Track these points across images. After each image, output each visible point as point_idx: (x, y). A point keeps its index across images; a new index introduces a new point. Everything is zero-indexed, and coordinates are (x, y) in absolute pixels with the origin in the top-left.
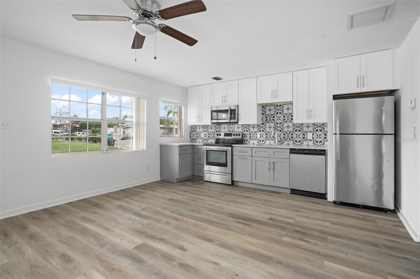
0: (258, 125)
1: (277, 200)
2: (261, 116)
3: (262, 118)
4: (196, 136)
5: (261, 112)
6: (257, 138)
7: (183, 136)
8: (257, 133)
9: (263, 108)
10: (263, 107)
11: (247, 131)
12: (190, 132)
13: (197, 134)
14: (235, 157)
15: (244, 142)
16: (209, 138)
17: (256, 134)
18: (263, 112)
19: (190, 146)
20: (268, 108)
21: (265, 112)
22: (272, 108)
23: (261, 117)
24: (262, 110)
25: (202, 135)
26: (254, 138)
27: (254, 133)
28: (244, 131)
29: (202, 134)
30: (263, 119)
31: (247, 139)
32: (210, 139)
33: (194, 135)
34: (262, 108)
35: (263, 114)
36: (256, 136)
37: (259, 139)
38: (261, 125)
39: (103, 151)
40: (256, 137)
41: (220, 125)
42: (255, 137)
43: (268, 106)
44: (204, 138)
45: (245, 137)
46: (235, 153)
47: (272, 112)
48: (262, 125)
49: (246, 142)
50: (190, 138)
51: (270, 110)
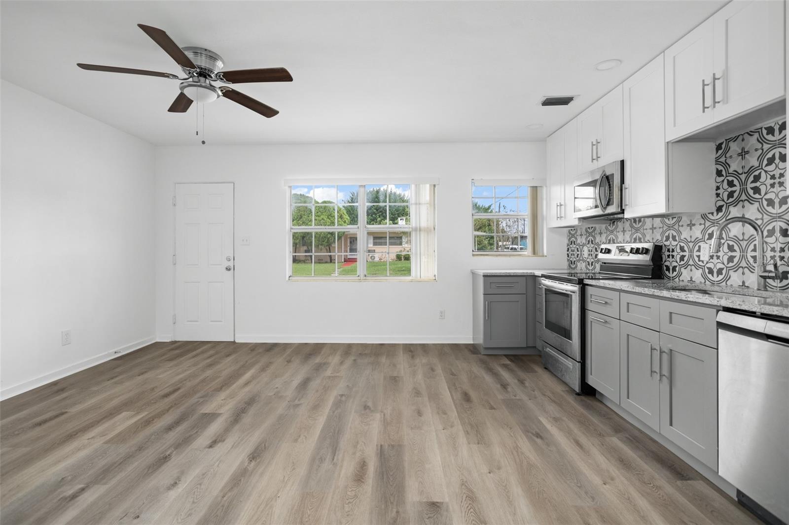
0: (704, 217)
2: (712, 181)
3: (718, 188)
4: (576, 255)
5: (713, 168)
6: (700, 263)
7: (545, 254)
8: (702, 244)
9: (720, 152)
10: (719, 148)
11: (674, 238)
12: (568, 245)
13: (578, 250)
14: (590, 316)
15: (667, 272)
16: (596, 259)
17: (697, 248)
18: (720, 168)
20: (735, 147)
21: (726, 165)
22: (753, 141)
23: (714, 186)
24: (717, 161)
25: (586, 253)
26: (694, 260)
27: (691, 245)
28: (667, 239)
29: (586, 249)
30: (719, 191)
31: (675, 264)
33: (574, 251)
34: (715, 151)
35: (719, 173)
36: (698, 254)
37: (708, 265)
38: (712, 214)
39: (359, 276)
40: (699, 257)
42: (697, 259)
43: (735, 139)
44: (588, 260)
45: (669, 256)
46: (590, 306)
47: (753, 161)
48: (715, 214)
49: (671, 275)
50: (568, 260)
51: (743, 154)
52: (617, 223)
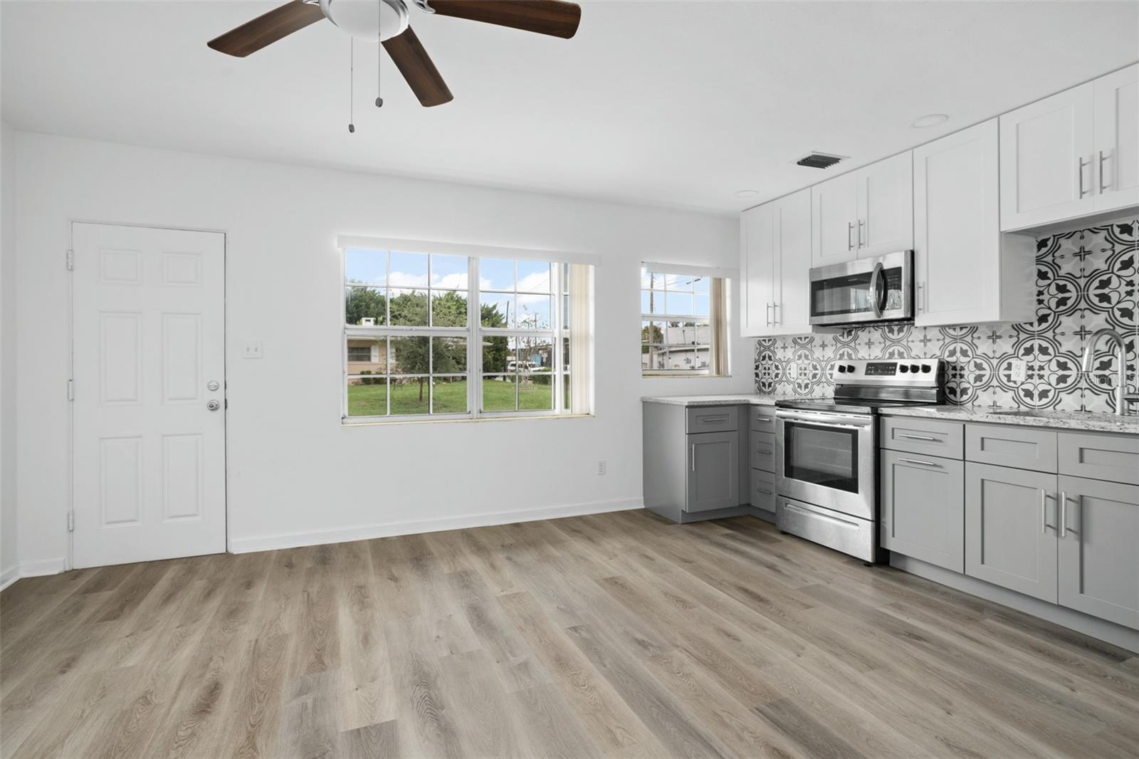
0: (1018, 328)
1: (1079, 693)
2: (1031, 285)
3: (1040, 293)
4: (774, 374)
5: (1034, 269)
6: (1011, 384)
7: (730, 373)
8: (1014, 361)
9: (1044, 250)
10: (1042, 244)
11: (964, 353)
12: (756, 361)
13: (777, 367)
14: (889, 459)
15: (952, 396)
16: (815, 380)
17: (1005, 365)
18: (1044, 269)
19: (736, 408)
20: (1068, 246)
21: (1055, 266)
22: (1099, 239)
23: (1035, 290)
24: (1039, 260)
25: (793, 371)
26: (999, 380)
27: (995, 362)
28: (953, 353)
29: (793, 365)
30: (1041, 297)
31: (966, 385)
32: (819, 383)
33: (769, 369)
34: (1035, 249)
35: (1042, 275)
36: (1007, 372)
37: (1025, 387)
38: (1031, 324)
39: (470, 412)
40: (1009, 377)
41: (853, 333)
42: (1005, 379)
43: (1069, 236)
44: (799, 381)
45: (954, 376)
46: (889, 442)
47: (1098, 262)
48: (1036, 324)
49: (958, 399)
50: (756, 381)
51: (1082, 254)
52: (856, 333)
